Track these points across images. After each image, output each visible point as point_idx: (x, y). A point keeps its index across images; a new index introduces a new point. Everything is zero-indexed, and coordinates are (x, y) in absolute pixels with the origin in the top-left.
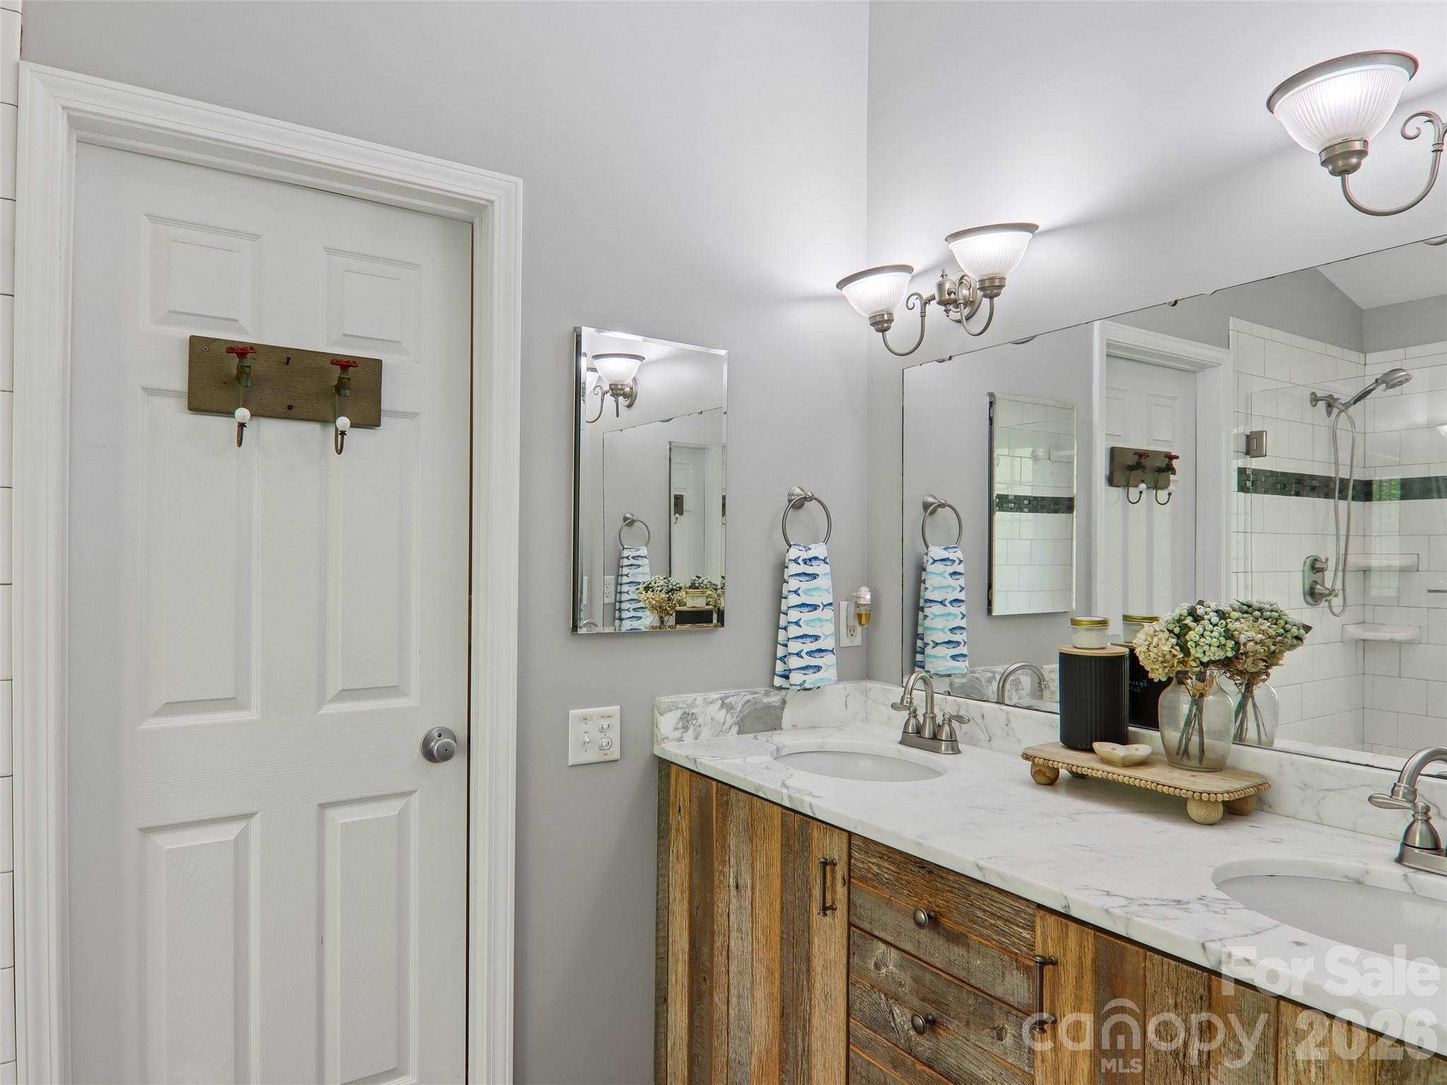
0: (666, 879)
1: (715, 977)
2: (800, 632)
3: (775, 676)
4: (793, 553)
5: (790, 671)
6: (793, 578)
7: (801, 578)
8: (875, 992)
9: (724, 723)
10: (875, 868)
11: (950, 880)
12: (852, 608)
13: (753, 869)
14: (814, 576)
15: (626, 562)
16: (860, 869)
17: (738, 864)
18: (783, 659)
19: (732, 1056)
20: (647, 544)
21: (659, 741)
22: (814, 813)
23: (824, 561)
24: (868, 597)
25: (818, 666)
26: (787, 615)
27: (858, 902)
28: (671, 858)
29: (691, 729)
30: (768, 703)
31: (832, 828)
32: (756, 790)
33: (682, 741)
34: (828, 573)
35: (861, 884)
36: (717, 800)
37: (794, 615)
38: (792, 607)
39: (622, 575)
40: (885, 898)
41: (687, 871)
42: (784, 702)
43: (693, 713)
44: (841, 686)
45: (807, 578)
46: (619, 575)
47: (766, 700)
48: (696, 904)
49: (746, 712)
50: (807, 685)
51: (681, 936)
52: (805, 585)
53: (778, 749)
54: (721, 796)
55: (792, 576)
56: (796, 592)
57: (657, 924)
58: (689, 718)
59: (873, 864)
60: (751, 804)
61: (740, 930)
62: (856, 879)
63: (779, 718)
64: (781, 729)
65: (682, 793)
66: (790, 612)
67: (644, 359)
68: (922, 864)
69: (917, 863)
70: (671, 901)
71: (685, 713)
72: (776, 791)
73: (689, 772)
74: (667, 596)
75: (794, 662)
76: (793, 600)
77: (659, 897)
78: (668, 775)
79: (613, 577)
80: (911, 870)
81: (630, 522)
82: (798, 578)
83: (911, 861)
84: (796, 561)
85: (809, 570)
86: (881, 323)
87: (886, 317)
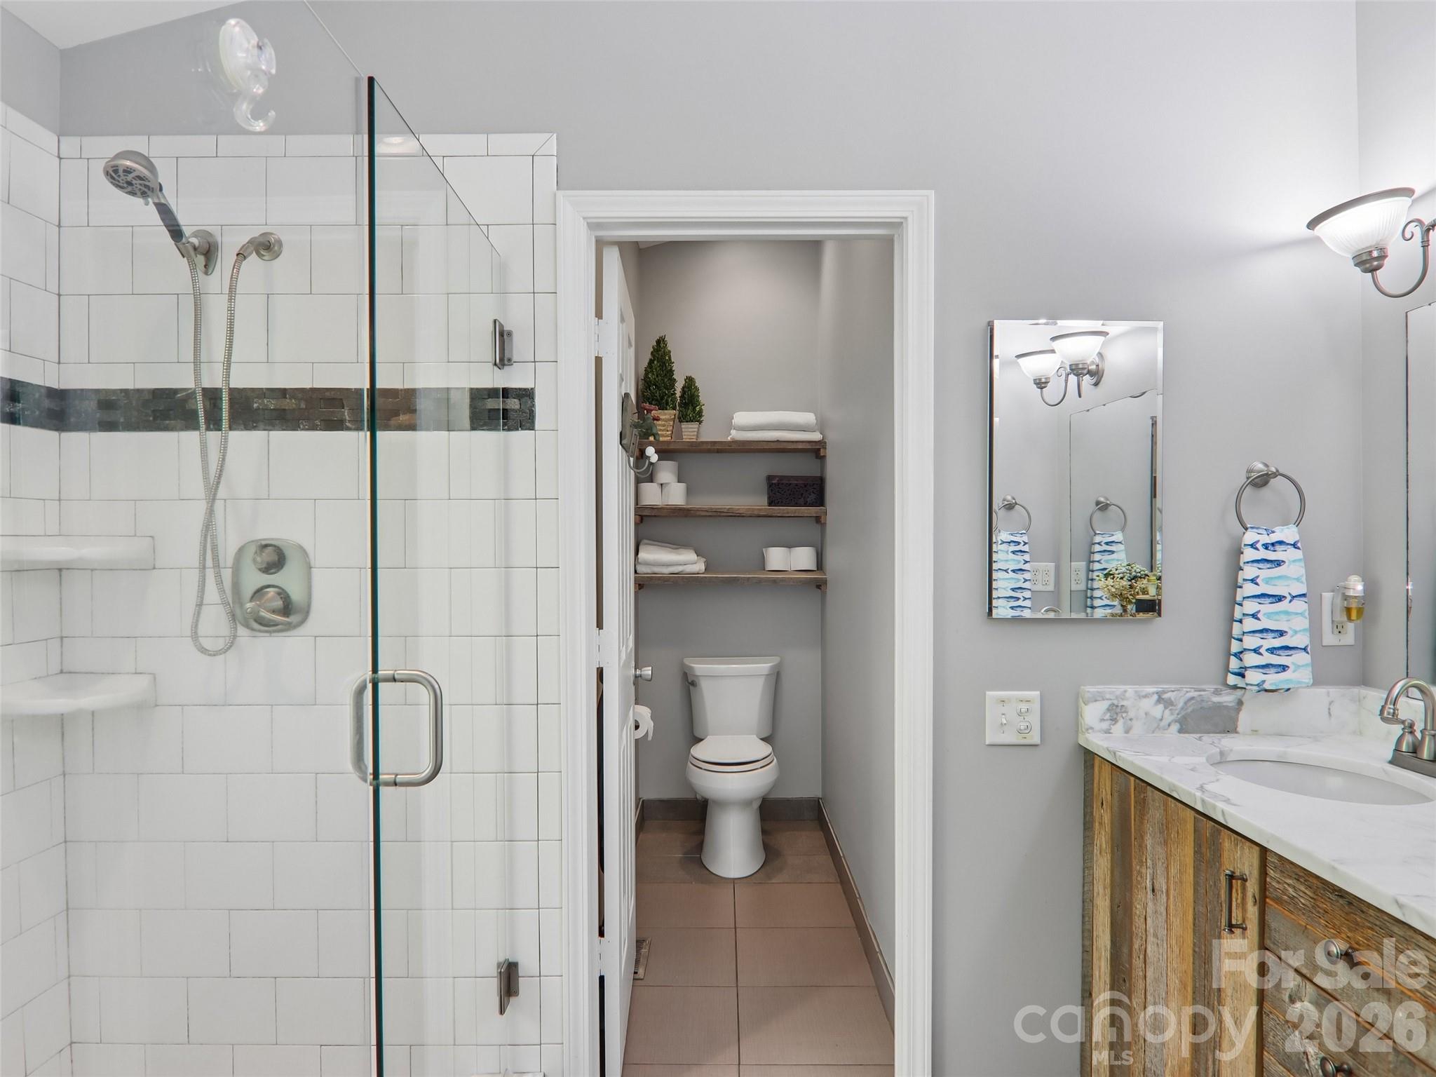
0: (1091, 871)
1: (1133, 980)
2: (1258, 625)
3: (1229, 674)
4: (1250, 537)
5: (1246, 668)
6: (1249, 565)
7: (1261, 565)
8: (1289, 1027)
9: (1161, 720)
10: (1291, 890)
11: (1371, 916)
12: (1339, 600)
13: (1168, 874)
14: (1279, 563)
15: (1097, 548)
16: (1275, 889)
17: (1154, 865)
18: (1238, 655)
19: (1148, 1065)
20: (1123, 530)
21: (1084, 730)
22: (1226, 822)
23: (1294, 545)
24: (1360, 587)
25: (1283, 666)
26: (1242, 606)
27: (1273, 925)
28: (1095, 851)
29: (1121, 722)
30: (1219, 703)
31: (1243, 840)
32: (1170, 788)
33: (1110, 733)
34: (1300, 560)
35: (1277, 906)
36: (1135, 797)
37: (1250, 607)
38: (1248, 597)
39: (1093, 562)
40: (1301, 925)
41: (1109, 867)
42: (1240, 703)
43: (1122, 706)
44: (1321, 691)
45: (1269, 566)
46: (1091, 562)
47: (1216, 699)
48: (1117, 901)
49: (1189, 710)
50: (1267, 686)
51: (1103, 931)
52: (1265, 573)
53: (1222, 753)
54: (1139, 792)
55: (1248, 562)
56: (1253, 581)
57: (1083, 917)
58: (1118, 710)
59: (1288, 885)
60: (1165, 805)
61: (1156, 936)
62: (1272, 899)
63: (1234, 721)
64: (1237, 733)
65: (1104, 786)
66: (1246, 603)
67: (1108, 334)
68: (1341, 893)
69: (1336, 891)
70: (1095, 894)
71: (1113, 704)
72: (1190, 793)
73: (1110, 765)
74: (1130, 583)
75: (1250, 659)
76: (1249, 589)
77: (1086, 889)
78: (1093, 766)
79: (1084, 563)
80: (1329, 898)
81: (1103, 507)
82: (1255, 565)
83: (1328, 887)
84: (1253, 546)
85: (1271, 555)
86: (1370, 261)
87: (1375, 254)
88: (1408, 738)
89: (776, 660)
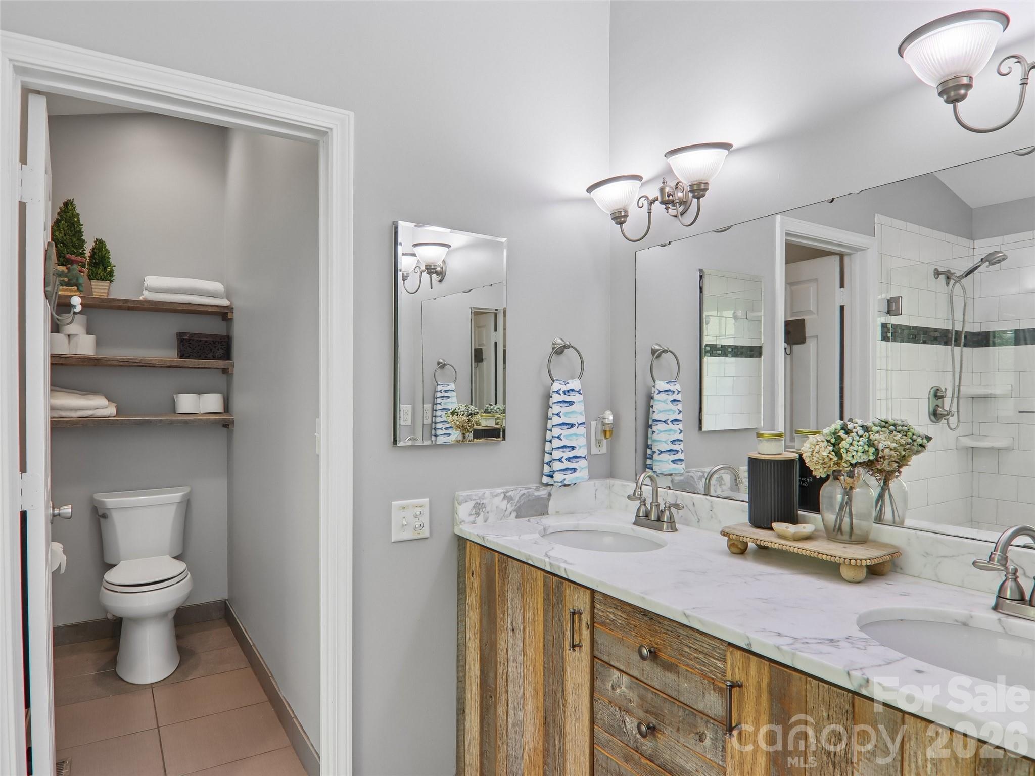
0: (464, 623)
1: (498, 695)
2: (561, 444)
3: (544, 476)
4: (556, 386)
5: (554, 472)
6: (556, 404)
7: (562, 405)
8: (612, 706)
9: (506, 510)
10: (612, 616)
11: (665, 625)
12: (600, 426)
13: (524, 617)
14: (571, 403)
15: (439, 394)
16: (601, 617)
17: (514, 612)
18: (549, 464)
19: (510, 752)
20: (455, 382)
21: (458, 523)
22: (568, 576)
23: (579, 392)
24: (611, 418)
25: (574, 469)
26: (551, 431)
27: (600, 641)
28: (467, 608)
29: (482, 514)
30: (539, 496)
31: (579, 587)
32: (526, 559)
33: (475, 523)
34: (582, 401)
35: (601, 628)
36: (498, 567)
37: (556, 431)
38: (555, 426)
39: (436, 404)
40: (619, 638)
41: (478, 618)
42: (550, 495)
43: (483, 503)
44: (592, 483)
45: (566, 405)
46: (434, 404)
47: (537, 493)
48: (484, 642)
49: (522, 502)
50: (566, 483)
51: (474, 665)
52: (564, 410)
53: (545, 529)
54: (502, 563)
55: (555, 403)
56: (558, 415)
57: (458, 656)
58: (480, 506)
59: (610, 612)
60: (522, 569)
61: (515, 661)
62: (599, 624)
63: (547, 506)
64: (548, 514)
65: (474, 561)
66: (554, 429)
67: (450, 245)
68: (645, 613)
69: (642, 612)
70: (467, 639)
71: (477, 503)
72: (541, 560)
73: (479, 546)
74: (468, 418)
75: (557, 466)
76: (556, 420)
77: (460, 636)
78: (465, 548)
79: (430, 405)
80: (637, 618)
81: (442, 366)
82: (559, 404)
83: (637, 610)
84: (558, 392)
85: (568, 399)
86: (619, 218)
87: (623, 214)
88: (643, 508)
89: (186, 490)
